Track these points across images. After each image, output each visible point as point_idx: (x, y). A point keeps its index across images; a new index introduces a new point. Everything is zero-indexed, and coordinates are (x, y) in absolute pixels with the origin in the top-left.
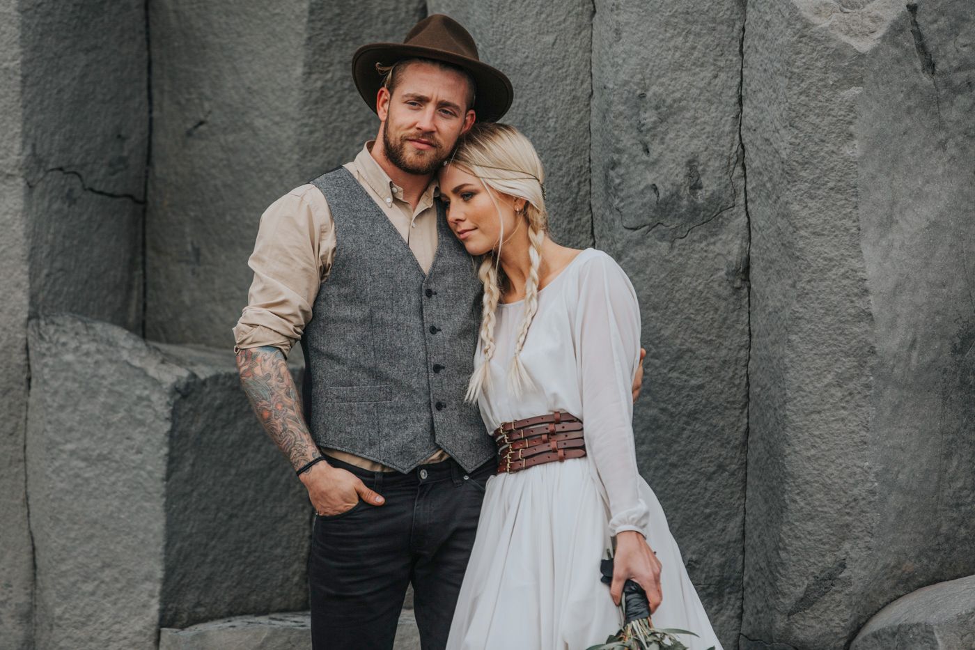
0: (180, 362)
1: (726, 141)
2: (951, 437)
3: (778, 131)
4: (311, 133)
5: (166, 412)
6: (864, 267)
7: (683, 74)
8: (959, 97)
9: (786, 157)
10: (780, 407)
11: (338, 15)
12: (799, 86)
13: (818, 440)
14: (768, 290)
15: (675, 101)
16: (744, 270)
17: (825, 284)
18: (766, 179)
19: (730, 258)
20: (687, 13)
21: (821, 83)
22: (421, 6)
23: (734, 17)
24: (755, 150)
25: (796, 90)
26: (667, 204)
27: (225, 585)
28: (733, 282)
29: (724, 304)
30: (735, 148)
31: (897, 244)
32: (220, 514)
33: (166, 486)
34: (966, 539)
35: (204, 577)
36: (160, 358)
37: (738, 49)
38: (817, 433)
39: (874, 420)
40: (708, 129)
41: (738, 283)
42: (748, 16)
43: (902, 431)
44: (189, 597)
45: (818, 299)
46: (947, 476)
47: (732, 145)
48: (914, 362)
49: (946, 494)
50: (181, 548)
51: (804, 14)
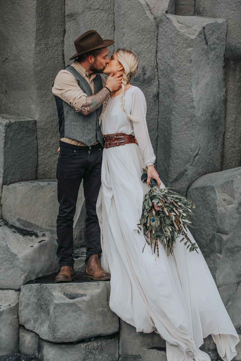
0: (6, 118)
1: (153, 62)
2: (209, 138)
3: (169, 60)
4: (37, 61)
5: (4, 131)
6: (193, 95)
7: (141, 45)
8: (212, 51)
9: (172, 66)
10: (169, 130)
11: (43, 31)
12: (176, 47)
13: (180, 139)
14: (165, 100)
15: (139, 52)
16: (157, 96)
17: (182, 99)
18: (165, 72)
19: (154, 92)
20: (143, 29)
21: (182, 47)
22: (64, 30)
23: (155, 30)
24: (161, 65)
25: (175, 49)
26: (137, 78)
27: (18, 174)
28: (154, 98)
29: (152, 104)
30: (155, 64)
31: (199, 89)
32: (17, 156)
33: (4, 150)
34: (212, 163)
35: (13, 172)
36: (2, 117)
37: (156, 39)
38: (179, 137)
39: (194, 134)
40: (148, 59)
41: (155, 99)
42: (159, 30)
43: (200, 136)
44: (9, 177)
45: (180, 103)
46: (209, 148)
47: (154, 63)
48: (203, 119)
49: (208, 152)
50: (8, 165)
51: (177, 29)
